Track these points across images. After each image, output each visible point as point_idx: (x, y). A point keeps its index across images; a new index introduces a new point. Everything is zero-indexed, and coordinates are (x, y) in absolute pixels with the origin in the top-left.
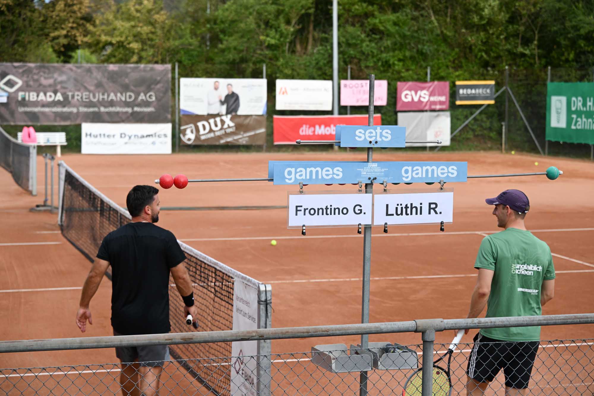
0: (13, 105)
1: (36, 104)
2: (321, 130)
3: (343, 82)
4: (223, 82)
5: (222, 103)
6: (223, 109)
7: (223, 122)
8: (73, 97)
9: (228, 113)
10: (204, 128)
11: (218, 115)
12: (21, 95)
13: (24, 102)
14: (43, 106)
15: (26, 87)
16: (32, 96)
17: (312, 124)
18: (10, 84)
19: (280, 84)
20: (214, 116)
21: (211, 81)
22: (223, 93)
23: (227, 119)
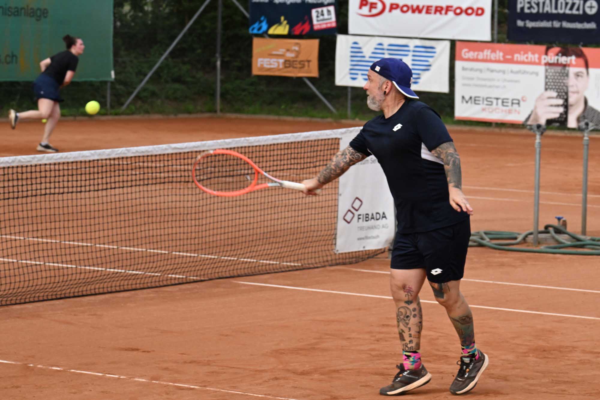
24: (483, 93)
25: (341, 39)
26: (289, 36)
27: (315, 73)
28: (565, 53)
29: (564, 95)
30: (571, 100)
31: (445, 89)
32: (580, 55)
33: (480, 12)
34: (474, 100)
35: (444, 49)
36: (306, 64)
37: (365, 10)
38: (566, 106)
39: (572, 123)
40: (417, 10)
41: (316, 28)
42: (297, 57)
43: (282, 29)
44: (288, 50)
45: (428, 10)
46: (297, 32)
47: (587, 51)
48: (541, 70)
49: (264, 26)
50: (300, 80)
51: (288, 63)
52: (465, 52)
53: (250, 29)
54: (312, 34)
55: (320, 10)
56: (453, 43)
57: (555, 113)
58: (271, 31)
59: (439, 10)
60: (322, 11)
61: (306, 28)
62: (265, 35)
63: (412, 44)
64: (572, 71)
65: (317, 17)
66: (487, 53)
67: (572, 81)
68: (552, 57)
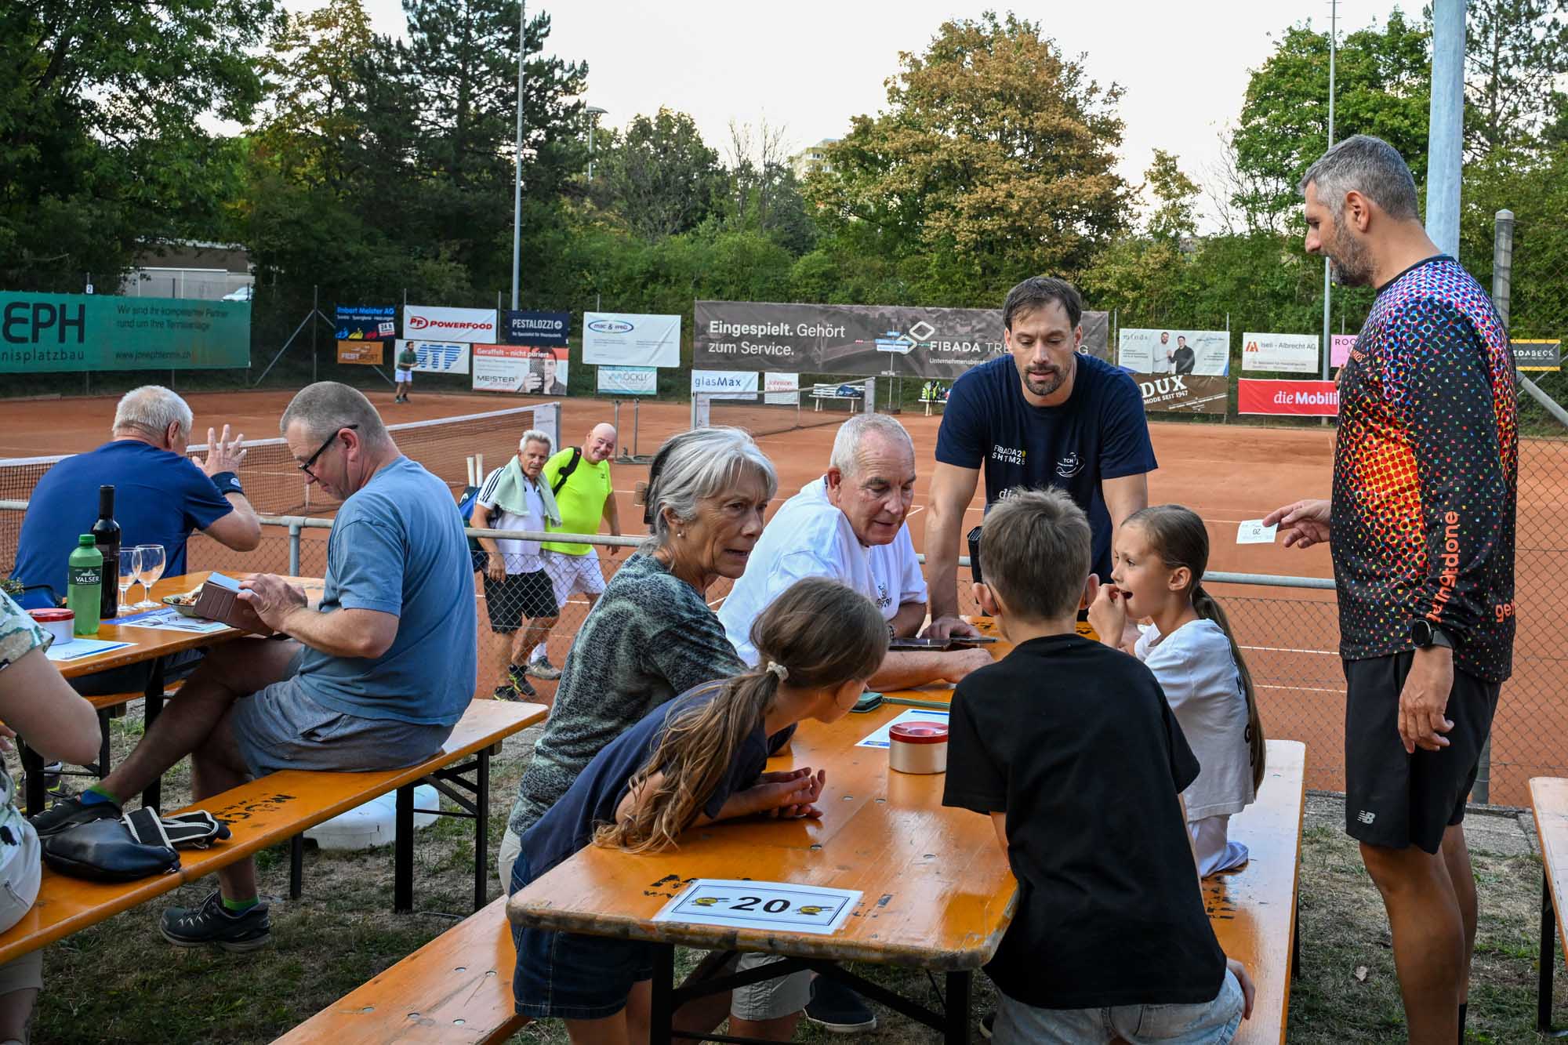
0: (923, 356)
1: (950, 355)
2: (1302, 399)
3: (1334, 337)
4: (1173, 334)
5: (1171, 360)
6: (1173, 367)
7: (1172, 384)
8: (992, 348)
9: (1178, 372)
10: (1148, 391)
11: (1167, 375)
12: (932, 346)
13: (935, 353)
14: (958, 358)
15: (940, 335)
16: (946, 347)
17: (1292, 390)
18: (921, 331)
19: (1248, 338)
20: (1161, 376)
21: (1158, 333)
22: (1173, 346)
23: (1178, 381)
24: (491, 374)
25: (397, 342)
26: (363, 340)
27: (381, 363)
28: (542, 351)
29: (542, 375)
30: (547, 377)
31: (467, 372)
32: (551, 352)
33: (489, 327)
34: (486, 378)
35: (466, 348)
36: (374, 356)
37: (415, 325)
38: (543, 381)
39: (547, 391)
40: (449, 325)
41: (382, 335)
42: (368, 352)
43: (358, 336)
44: (362, 348)
45: (456, 325)
46: (369, 338)
47: (556, 350)
48: (527, 361)
49: (346, 333)
50: (370, 367)
51: (362, 356)
52: (479, 350)
53: (337, 335)
54: (379, 339)
55: (384, 324)
56: (472, 345)
57: (536, 385)
58: (351, 337)
59: (463, 325)
60: (386, 325)
61: (375, 335)
62: (347, 339)
63: (445, 345)
64: (546, 361)
65: (383, 328)
66: (493, 351)
67: (547, 368)
68: (534, 354)
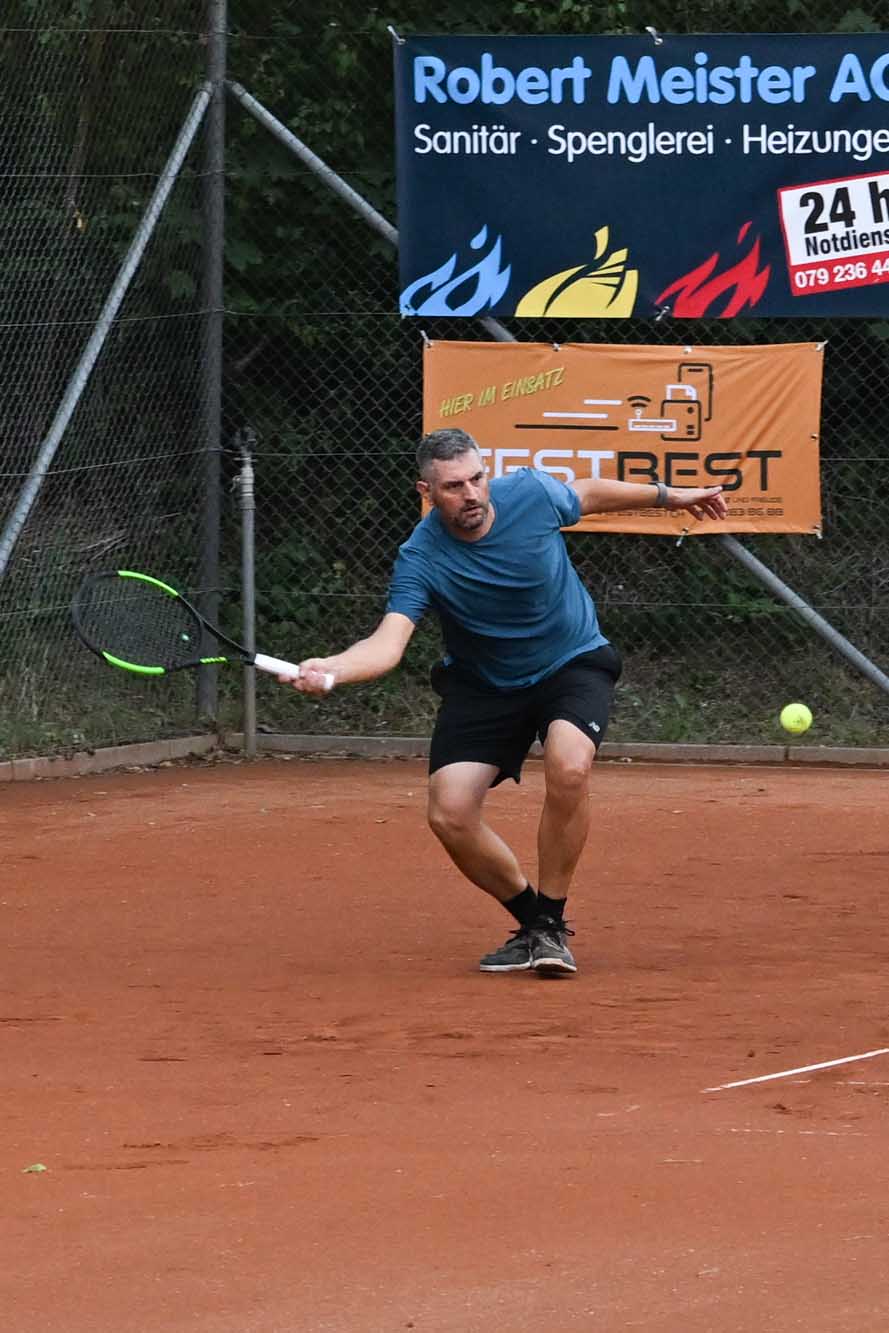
26: (642, 328)
27: (799, 516)
36: (750, 467)
41: (801, 281)
42: (693, 433)
43: (600, 293)
44: (638, 401)
46: (692, 308)
49: (492, 281)
53: (405, 298)
54: (779, 317)
55: (828, 191)
58: (530, 307)
60: (842, 195)
61: (748, 283)
62: (496, 327)
65: (812, 226)
